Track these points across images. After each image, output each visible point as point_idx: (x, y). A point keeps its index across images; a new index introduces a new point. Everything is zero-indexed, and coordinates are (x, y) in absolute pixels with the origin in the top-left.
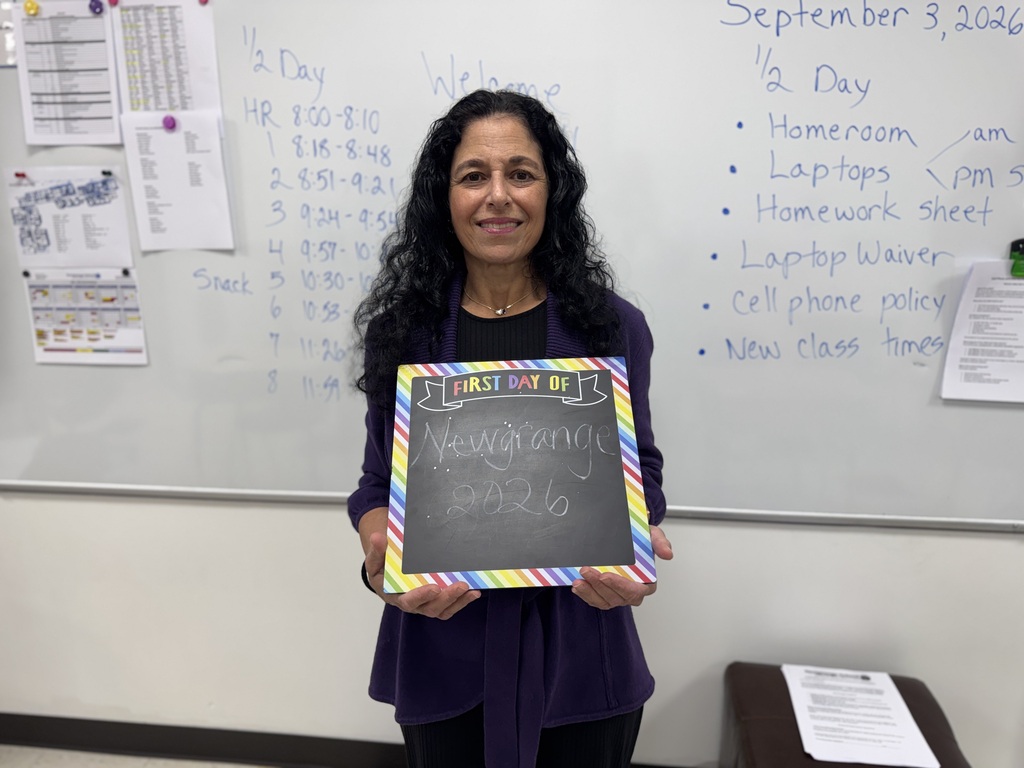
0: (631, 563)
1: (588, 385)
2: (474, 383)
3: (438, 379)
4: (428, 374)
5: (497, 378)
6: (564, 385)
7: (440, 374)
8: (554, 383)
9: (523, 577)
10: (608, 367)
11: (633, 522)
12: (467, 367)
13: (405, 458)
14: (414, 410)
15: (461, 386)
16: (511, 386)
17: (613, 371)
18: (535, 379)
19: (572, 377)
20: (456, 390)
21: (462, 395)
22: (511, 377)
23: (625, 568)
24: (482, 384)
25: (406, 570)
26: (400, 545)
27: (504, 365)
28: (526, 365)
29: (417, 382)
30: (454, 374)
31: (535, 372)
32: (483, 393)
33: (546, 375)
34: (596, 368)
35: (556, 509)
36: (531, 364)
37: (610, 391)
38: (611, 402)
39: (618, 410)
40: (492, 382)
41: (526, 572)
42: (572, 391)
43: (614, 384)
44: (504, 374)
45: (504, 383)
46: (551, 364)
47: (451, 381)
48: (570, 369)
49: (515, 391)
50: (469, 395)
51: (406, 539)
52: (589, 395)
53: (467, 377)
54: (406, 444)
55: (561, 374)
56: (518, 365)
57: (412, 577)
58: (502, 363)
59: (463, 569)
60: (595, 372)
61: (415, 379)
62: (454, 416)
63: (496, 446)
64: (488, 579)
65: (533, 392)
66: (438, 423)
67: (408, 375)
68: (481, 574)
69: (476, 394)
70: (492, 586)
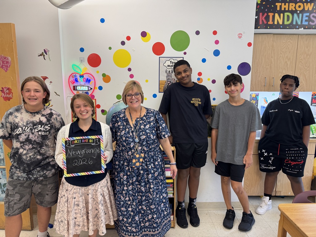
1: (96, 141)
2: (76, 141)
3: (69, 141)
4: (67, 140)
5: (80, 140)
6: (92, 141)
7: (70, 140)
8: (90, 141)
11: (102, 164)
12: (75, 138)
13: (65, 156)
14: (66, 147)
15: (74, 142)
16: (83, 142)
17: (101, 138)
18: (87, 140)
19: (94, 139)
21: (74, 144)
22: (83, 140)
23: (100, 171)
24: (77, 142)
26: (66, 170)
27: (81, 138)
28: (85, 137)
30: (72, 140)
31: (87, 139)
32: (78, 143)
33: (89, 139)
34: (98, 138)
35: (91, 163)
36: (86, 137)
37: (100, 142)
39: (101, 145)
40: (79, 141)
41: (86, 173)
42: (93, 142)
44: (81, 139)
46: (90, 137)
47: (72, 141)
50: (75, 144)
52: (96, 143)
54: (65, 153)
55: (92, 139)
56: (84, 138)
57: (68, 174)
58: (81, 137)
59: (76, 173)
60: (97, 138)
61: (65, 141)
62: (73, 148)
63: (80, 153)
64: (80, 174)
65: (87, 143)
66: (70, 149)
67: (64, 140)
68: (79, 173)
69: (76, 143)
70: (81, 175)
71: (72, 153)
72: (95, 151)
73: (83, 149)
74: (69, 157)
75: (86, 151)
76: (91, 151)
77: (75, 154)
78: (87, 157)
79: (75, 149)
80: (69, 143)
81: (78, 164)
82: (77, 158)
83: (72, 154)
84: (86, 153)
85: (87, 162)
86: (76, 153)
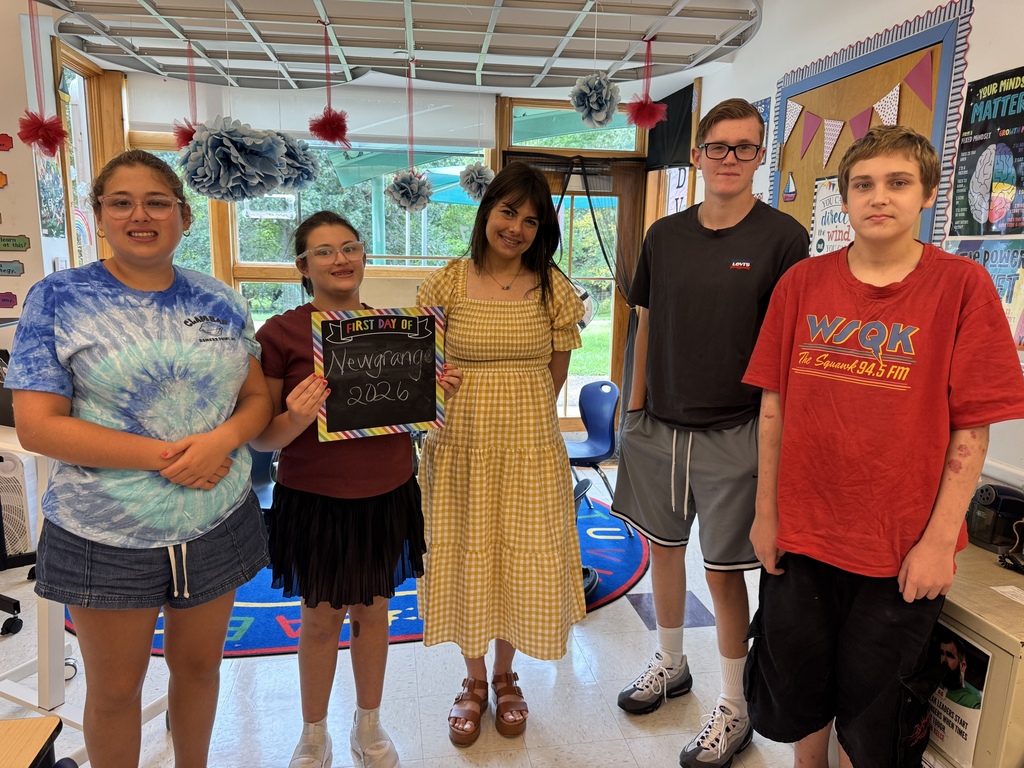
0: (434, 420)
1: (422, 325)
2: (359, 324)
3: (336, 322)
4: (331, 319)
5: (372, 321)
6: (410, 325)
7: (338, 319)
8: (405, 324)
9: (386, 430)
10: (434, 314)
11: (437, 401)
14: (325, 343)
15: (351, 326)
16: (380, 327)
17: (437, 317)
18: (394, 321)
19: (414, 319)
20: (348, 329)
21: (352, 333)
22: (380, 320)
23: (432, 422)
24: (363, 326)
25: (329, 431)
26: (325, 420)
27: (376, 312)
28: (387, 312)
29: (325, 324)
30: (346, 319)
31: (393, 317)
32: (364, 332)
33: (399, 319)
34: (427, 314)
35: (403, 397)
36: (391, 312)
37: (433, 329)
38: (433, 336)
39: (437, 341)
40: (369, 324)
41: (387, 428)
42: (413, 330)
43: (436, 325)
44: (375, 318)
45: (376, 324)
46: (402, 312)
47: (345, 323)
48: (413, 316)
49: (382, 330)
50: (356, 333)
51: (327, 416)
52: (423, 332)
53: (354, 320)
54: (322, 365)
55: (408, 318)
56: (383, 312)
57: (332, 434)
59: (357, 428)
60: (425, 317)
61: (323, 322)
62: (348, 346)
63: (372, 364)
64: (369, 432)
65: (392, 330)
66: (339, 350)
67: (318, 319)
68: (366, 430)
69: (360, 332)
70: (371, 435)
71: (346, 364)
72: (417, 359)
73: (380, 353)
74: (336, 377)
75: (388, 357)
76: (407, 356)
77: (356, 366)
78: (392, 377)
79: (355, 350)
80: (336, 330)
81: (363, 399)
82: (361, 380)
83: (346, 369)
84: (388, 362)
85: (393, 394)
86: (356, 363)
